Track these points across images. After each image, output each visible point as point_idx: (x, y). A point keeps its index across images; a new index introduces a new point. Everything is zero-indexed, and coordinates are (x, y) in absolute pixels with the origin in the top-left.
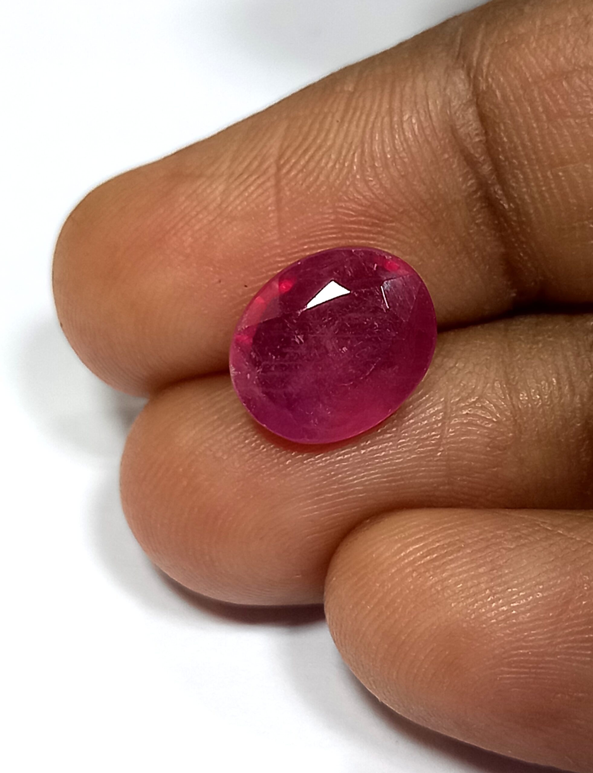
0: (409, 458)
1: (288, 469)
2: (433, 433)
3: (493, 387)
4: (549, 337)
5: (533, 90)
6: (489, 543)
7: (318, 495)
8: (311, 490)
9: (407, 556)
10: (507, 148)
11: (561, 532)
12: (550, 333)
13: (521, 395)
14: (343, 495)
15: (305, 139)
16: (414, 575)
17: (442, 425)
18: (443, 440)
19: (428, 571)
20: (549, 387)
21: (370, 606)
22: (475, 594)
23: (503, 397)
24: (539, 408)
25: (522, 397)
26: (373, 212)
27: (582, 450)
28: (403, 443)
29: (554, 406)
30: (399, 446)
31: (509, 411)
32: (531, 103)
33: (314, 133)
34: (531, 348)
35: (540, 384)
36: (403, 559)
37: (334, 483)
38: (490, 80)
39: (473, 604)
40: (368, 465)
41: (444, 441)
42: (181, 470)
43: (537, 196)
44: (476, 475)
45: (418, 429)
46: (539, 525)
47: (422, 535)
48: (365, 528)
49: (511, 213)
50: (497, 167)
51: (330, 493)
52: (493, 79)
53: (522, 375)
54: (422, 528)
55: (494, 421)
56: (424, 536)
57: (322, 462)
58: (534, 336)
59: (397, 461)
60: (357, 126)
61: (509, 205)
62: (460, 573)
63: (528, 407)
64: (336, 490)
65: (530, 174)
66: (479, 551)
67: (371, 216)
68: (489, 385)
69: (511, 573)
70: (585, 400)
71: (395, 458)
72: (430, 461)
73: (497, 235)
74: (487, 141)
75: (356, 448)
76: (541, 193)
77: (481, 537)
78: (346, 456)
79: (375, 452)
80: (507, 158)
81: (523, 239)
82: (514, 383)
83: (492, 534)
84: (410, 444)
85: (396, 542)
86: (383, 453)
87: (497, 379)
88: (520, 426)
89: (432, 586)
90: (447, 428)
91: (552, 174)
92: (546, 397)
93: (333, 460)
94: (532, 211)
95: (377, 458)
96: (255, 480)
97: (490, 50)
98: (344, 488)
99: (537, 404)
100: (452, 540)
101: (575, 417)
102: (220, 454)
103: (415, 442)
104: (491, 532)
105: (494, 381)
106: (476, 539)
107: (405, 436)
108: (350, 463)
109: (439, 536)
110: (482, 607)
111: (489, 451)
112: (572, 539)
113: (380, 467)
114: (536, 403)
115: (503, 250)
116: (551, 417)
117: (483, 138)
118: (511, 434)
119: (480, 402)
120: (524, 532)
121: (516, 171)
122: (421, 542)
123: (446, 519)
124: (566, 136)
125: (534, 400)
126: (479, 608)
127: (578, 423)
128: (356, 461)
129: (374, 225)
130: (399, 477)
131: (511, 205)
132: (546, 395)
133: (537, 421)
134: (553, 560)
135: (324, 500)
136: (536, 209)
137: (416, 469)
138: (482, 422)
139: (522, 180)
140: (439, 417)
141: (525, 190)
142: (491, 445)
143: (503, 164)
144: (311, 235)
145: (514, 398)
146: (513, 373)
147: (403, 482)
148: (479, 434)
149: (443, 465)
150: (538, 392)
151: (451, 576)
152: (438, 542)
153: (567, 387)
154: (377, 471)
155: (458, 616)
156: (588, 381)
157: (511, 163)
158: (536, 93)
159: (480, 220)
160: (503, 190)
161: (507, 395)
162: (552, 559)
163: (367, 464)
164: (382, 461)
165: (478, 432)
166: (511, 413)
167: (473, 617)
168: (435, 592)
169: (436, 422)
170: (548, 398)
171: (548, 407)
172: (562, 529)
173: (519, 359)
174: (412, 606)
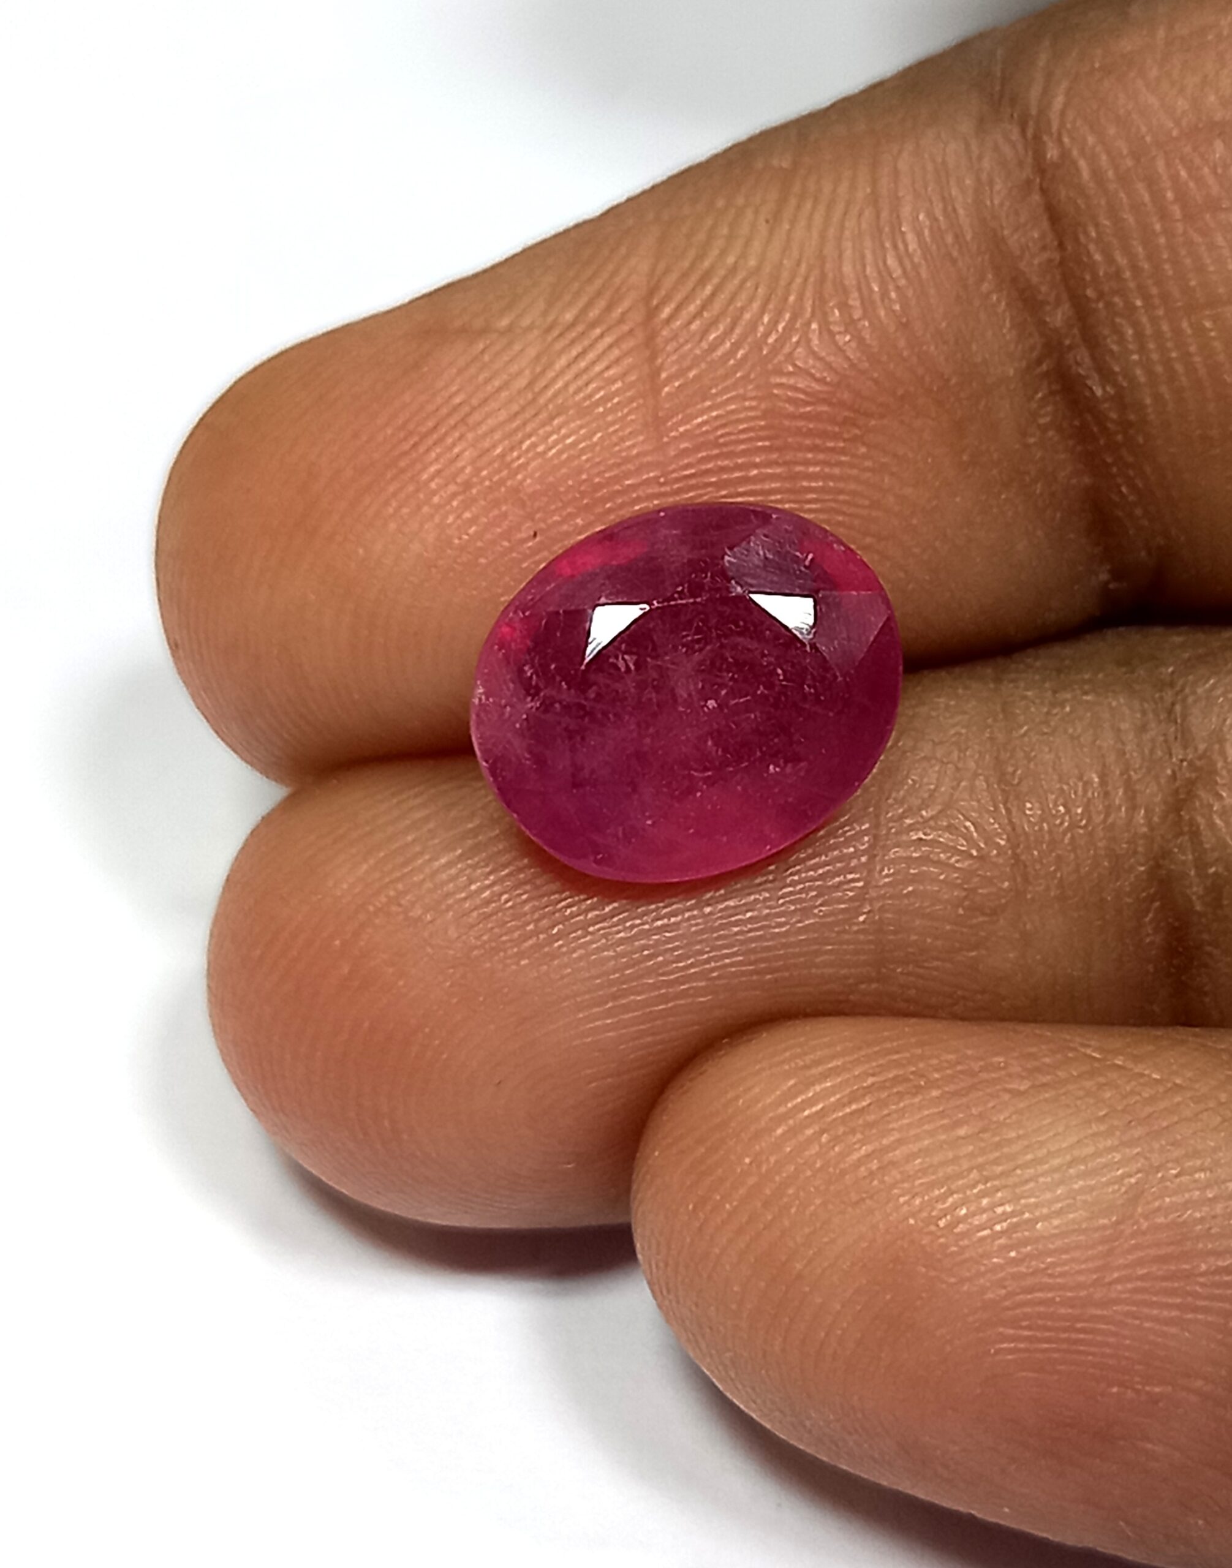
0: (800, 925)
1: (556, 945)
2: (850, 877)
3: (972, 789)
4: (1086, 693)
5: (1154, 158)
6: (976, 1080)
7: (614, 997)
8: (600, 987)
9: (810, 1102)
10: (1101, 274)
11: (1120, 1063)
12: (1086, 687)
13: (1029, 805)
14: (665, 999)
15: (700, 257)
16: (825, 1138)
17: (869, 860)
18: (870, 891)
19: (853, 1131)
20: (1085, 791)
21: (731, 1204)
22: (948, 1178)
23: (992, 809)
24: (1064, 833)
25: (1030, 809)
26: (846, 396)
27: (1147, 919)
28: (791, 893)
29: (1093, 829)
30: (781, 901)
31: (1005, 837)
32: (1151, 182)
33: (719, 243)
34: (1048, 713)
35: (1068, 784)
36: (800, 1108)
37: (650, 972)
38: (1066, 140)
39: (943, 1198)
40: (717, 939)
41: (873, 893)
42: (337, 942)
43: (1159, 369)
44: (936, 963)
45: (820, 867)
46: (1074, 1049)
47: (839, 1063)
48: (722, 1052)
49: (1106, 405)
50: (1082, 312)
51: (639, 994)
52: (1073, 139)
53: (1032, 766)
54: (839, 1048)
55: (971, 855)
56: (844, 1064)
57: (625, 929)
58: (1055, 692)
59: (777, 930)
60: (809, 227)
61: (1104, 389)
62: (918, 1138)
63: (1041, 829)
64: (655, 987)
65: (1148, 326)
66: (956, 1094)
67: (842, 404)
68: (963, 784)
69: (1019, 1137)
70: (1156, 819)
71: (773, 924)
72: (845, 931)
73: (1079, 448)
74: (1062, 263)
75: (693, 902)
76: (1167, 363)
77: (959, 1068)
78: (673, 920)
79: (730, 912)
80: (1101, 295)
81: (1130, 459)
82: (1016, 781)
83: (982, 1063)
84: (804, 896)
85: (787, 1076)
86: (749, 915)
87: (980, 771)
88: (1025, 866)
89: (860, 1162)
90: (878, 868)
91: (1191, 325)
92: (1079, 811)
93: (647, 927)
94: (1148, 401)
95: (736, 924)
96: (488, 965)
97: (1064, 85)
98: (670, 983)
99: (1062, 823)
100: (901, 1072)
101: (1135, 852)
102: (417, 912)
103: (814, 893)
104: (981, 1059)
105: (976, 775)
106: (949, 1072)
107: (793, 880)
108: (680, 932)
109: (874, 1064)
110: (963, 1204)
111: (961, 915)
112: (1142, 1075)
113: (742, 943)
114: (1058, 822)
115: (1087, 480)
116: (1089, 850)
117: (1057, 256)
118: (1006, 884)
119: (947, 816)
120: (1047, 1060)
121: (1118, 320)
122: (839, 1075)
123: (886, 1034)
124: (1221, 247)
125: (1055, 817)
126: (955, 1207)
127: (1142, 865)
128: (693, 929)
129: (845, 421)
130: (781, 963)
131: (1108, 389)
132: (1078, 807)
133: (1059, 857)
134: (1105, 1116)
135: (626, 1008)
136: (1157, 397)
137: (816, 947)
138: (950, 858)
139: (1130, 339)
140: (863, 844)
141: (1135, 357)
142: (967, 903)
143: (1094, 305)
144: (721, 440)
145: (1014, 810)
146: (1013, 762)
147: (787, 974)
148: (943, 881)
149: (870, 942)
150: (1061, 801)
151: (900, 1142)
152: (873, 1075)
153: (1121, 792)
154: (735, 949)
155: (912, 1221)
156: (1163, 781)
157: (1109, 305)
158: (1160, 165)
159: (1048, 419)
160: (1093, 358)
161: (1001, 806)
162: (1103, 1113)
163: (715, 935)
164: (745, 929)
165: (942, 877)
166: (1008, 840)
167: (942, 1223)
168: (865, 1174)
169: (857, 854)
170: (1082, 813)
171: (1081, 831)
172: (1121, 1058)
173: (1025, 734)
174: (818, 1201)
